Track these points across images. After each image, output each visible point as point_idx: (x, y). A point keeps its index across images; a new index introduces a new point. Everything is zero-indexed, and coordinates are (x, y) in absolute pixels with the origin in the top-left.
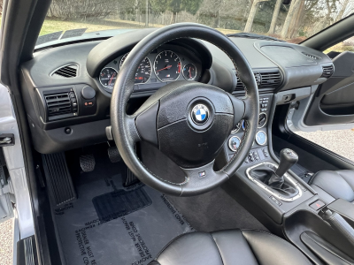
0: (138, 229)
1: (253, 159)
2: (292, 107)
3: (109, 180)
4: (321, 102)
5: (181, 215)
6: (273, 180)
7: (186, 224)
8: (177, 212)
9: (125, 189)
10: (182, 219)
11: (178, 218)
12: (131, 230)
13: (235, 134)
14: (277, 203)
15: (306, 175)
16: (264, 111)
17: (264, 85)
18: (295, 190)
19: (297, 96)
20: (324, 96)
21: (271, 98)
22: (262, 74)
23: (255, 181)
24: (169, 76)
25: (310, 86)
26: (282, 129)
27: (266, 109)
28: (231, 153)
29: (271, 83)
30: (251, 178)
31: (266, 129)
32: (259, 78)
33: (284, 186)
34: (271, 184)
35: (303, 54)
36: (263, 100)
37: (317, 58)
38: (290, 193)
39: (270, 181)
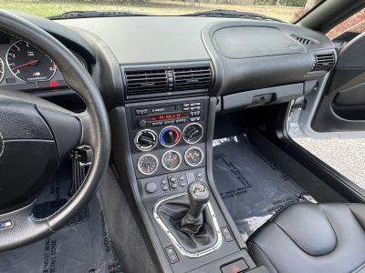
0: (57, 251)
1: (175, 185)
2: (296, 106)
3: (56, 186)
5: (110, 239)
6: (188, 219)
7: (111, 252)
8: (107, 236)
10: (109, 245)
11: (106, 242)
12: (49, 252)
13: (148, 152)
14: (174, 258)
15: (300, 197)
16: (196, 121)
17: (180, 85)
18: (212, 239)
19: (278, 96)
20: (338, 94)
21: (206, 103)
22: (176, 70)
23: (159, 221)
24: (38, 74)
25: (303, 82)
26: (280, 135)
27: (198, 119)
28: (140, 177)
29: (195, 84)
30: (155, 215)
31: (203, 144)
32: (170, 77)
33: (202, 230)
34: (184, 226)
35: (291, 38)
36: (190, 106)
37: (312, 43)
38: (198, 244)
39: (183, 222)
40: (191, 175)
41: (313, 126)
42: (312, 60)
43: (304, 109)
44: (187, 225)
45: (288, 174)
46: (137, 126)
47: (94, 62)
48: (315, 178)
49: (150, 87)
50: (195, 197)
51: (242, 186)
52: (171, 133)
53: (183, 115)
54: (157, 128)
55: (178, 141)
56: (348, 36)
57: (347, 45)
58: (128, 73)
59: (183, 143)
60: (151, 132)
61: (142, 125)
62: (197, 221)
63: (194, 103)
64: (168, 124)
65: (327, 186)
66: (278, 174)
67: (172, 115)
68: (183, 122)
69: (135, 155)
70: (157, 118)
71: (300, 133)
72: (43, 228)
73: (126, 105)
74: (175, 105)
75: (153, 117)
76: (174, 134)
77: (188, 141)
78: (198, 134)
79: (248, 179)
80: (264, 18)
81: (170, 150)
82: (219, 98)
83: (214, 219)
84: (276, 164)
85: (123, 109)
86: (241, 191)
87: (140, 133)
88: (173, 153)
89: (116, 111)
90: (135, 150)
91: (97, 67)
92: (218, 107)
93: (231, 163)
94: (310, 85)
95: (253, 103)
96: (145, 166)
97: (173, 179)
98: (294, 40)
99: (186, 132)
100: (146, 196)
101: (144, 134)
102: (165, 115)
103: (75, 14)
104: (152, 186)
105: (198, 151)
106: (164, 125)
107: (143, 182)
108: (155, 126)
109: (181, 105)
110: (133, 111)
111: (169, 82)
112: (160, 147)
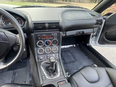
0: (16, 76)
1: (48, 58)
2: (93, 36)
4: (105, 34)
5: (31, 73)
6: (51, 68)
7: (31, 77)
9: (22, 61)
10: (31, 75)
12: (14, 76)
13: (41, 47)
14: (44, 79)
15: (92, 65)
16: (56, 39)
17: (50, 28)
18: (56, 74)
19: (85, 32)
20: (106, 32)
21: (59, 33)
22: (49, 23)
23: (42, 68)
24: (10, 23)
25: (93, 28)
26: (88, 45)
27: (56, 38)
28: (38, 55)
29: (54, 27)
30: (41, 66)
31: (58, 46)
32: (47, 25)
33: (54, 71)
34: (49, 70)
35: (89, 14)
36: (54, 34)
37: (96, 16)
38: (52, 75)
39: (49, 68)
40: (54, 55)
41: (98, 42)
42: (95, 22)
43: (96, 37)
44: (50, 70)
45: (90, 58)
46: (37, 40)
47: (25, 21)
48: (97, 59)
49: (41, 28)
50: (51, 61)
51: (74, 60)
52: (48, 42)
53: (52, 37)
54: (44, 40)
55: (50, 44)
56: (109, 14)
57: (109, 17)
58: (34, 24)
59: (51, 45)
60: (42, 41)
61: (39, 39)
62: (53, 69)
63: (55, 33)
64: (47, 39)
65: (101, 62)
66: (87, 57)
67: (48, 37)
68: (51, 39)
69: (37, 48)
70: (44, 37)
71: (95, 45)
72: (5, 66)
73: (34, 33)
74: (49, 34)
75: (42, 37)
76: (49, 42)
77: (53, 45)
78: (56, 43)
79: (77, 58)
80: (82, 8)
81: (48, 47)
82: (65, 32)
83: (59, 69)
84: (86, 54)
85: (33, 34)
86: (74, 62)
87: (38, 42)
88: (49, 48)
89: (31, 35)
90: (37, 47)
91: (26, 22)
92: (64, 35)
93: (72, 53)
94: (96, 29)
95: (76, 34)
96: (40, 51)
97: (48, 56)
98: (90, 15)
99: (53, 42)
100: (39, 60)
101: (40, 42)
102: (46, 37)
103: (25, 6)
104: (41, 57)
105: (57, 48)
106: (46, 39)
107: (39, 56)
108: (43, 40)
109: (51, 33)
110: (36, 35)
111: (47, 27)
112: (44, 46)
